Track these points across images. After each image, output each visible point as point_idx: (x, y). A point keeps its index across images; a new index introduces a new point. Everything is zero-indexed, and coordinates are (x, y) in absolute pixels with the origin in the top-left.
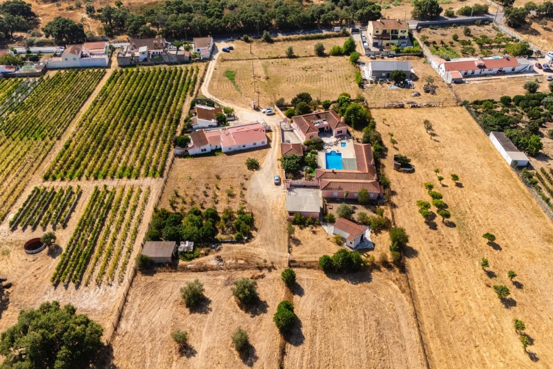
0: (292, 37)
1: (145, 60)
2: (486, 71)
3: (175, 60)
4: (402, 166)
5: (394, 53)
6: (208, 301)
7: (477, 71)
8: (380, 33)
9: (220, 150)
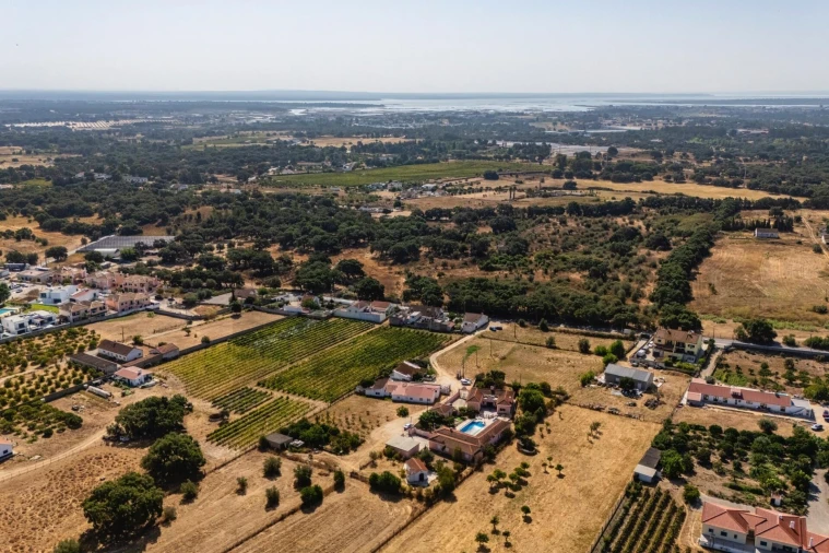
0: (571, 330)
1: (413, 323)
2: (743, 402)
3: (438, 328)
4: (524, 447)
5: (663, 365)
6: (278, 474)
7: (732, 400)
8: (663, 342)
9: (390, 397)
